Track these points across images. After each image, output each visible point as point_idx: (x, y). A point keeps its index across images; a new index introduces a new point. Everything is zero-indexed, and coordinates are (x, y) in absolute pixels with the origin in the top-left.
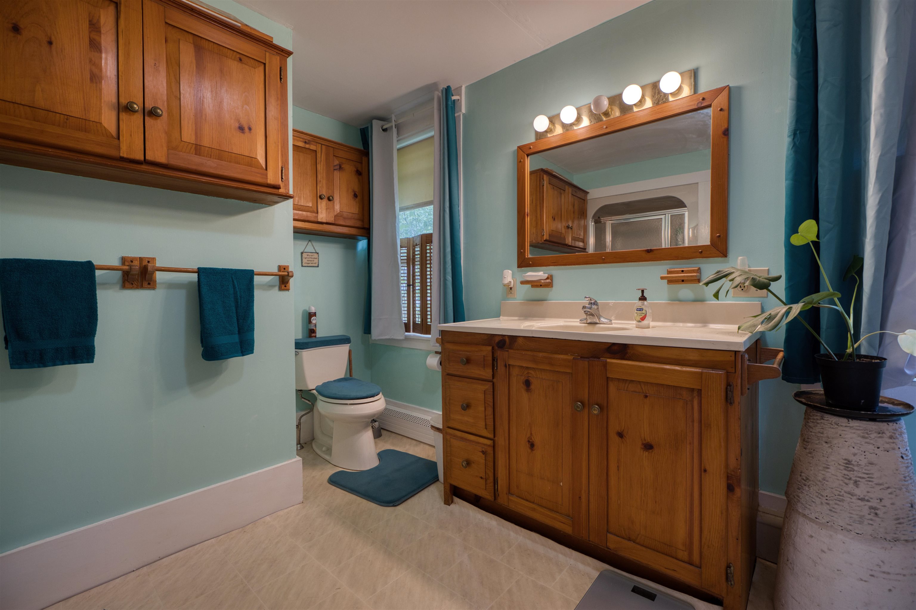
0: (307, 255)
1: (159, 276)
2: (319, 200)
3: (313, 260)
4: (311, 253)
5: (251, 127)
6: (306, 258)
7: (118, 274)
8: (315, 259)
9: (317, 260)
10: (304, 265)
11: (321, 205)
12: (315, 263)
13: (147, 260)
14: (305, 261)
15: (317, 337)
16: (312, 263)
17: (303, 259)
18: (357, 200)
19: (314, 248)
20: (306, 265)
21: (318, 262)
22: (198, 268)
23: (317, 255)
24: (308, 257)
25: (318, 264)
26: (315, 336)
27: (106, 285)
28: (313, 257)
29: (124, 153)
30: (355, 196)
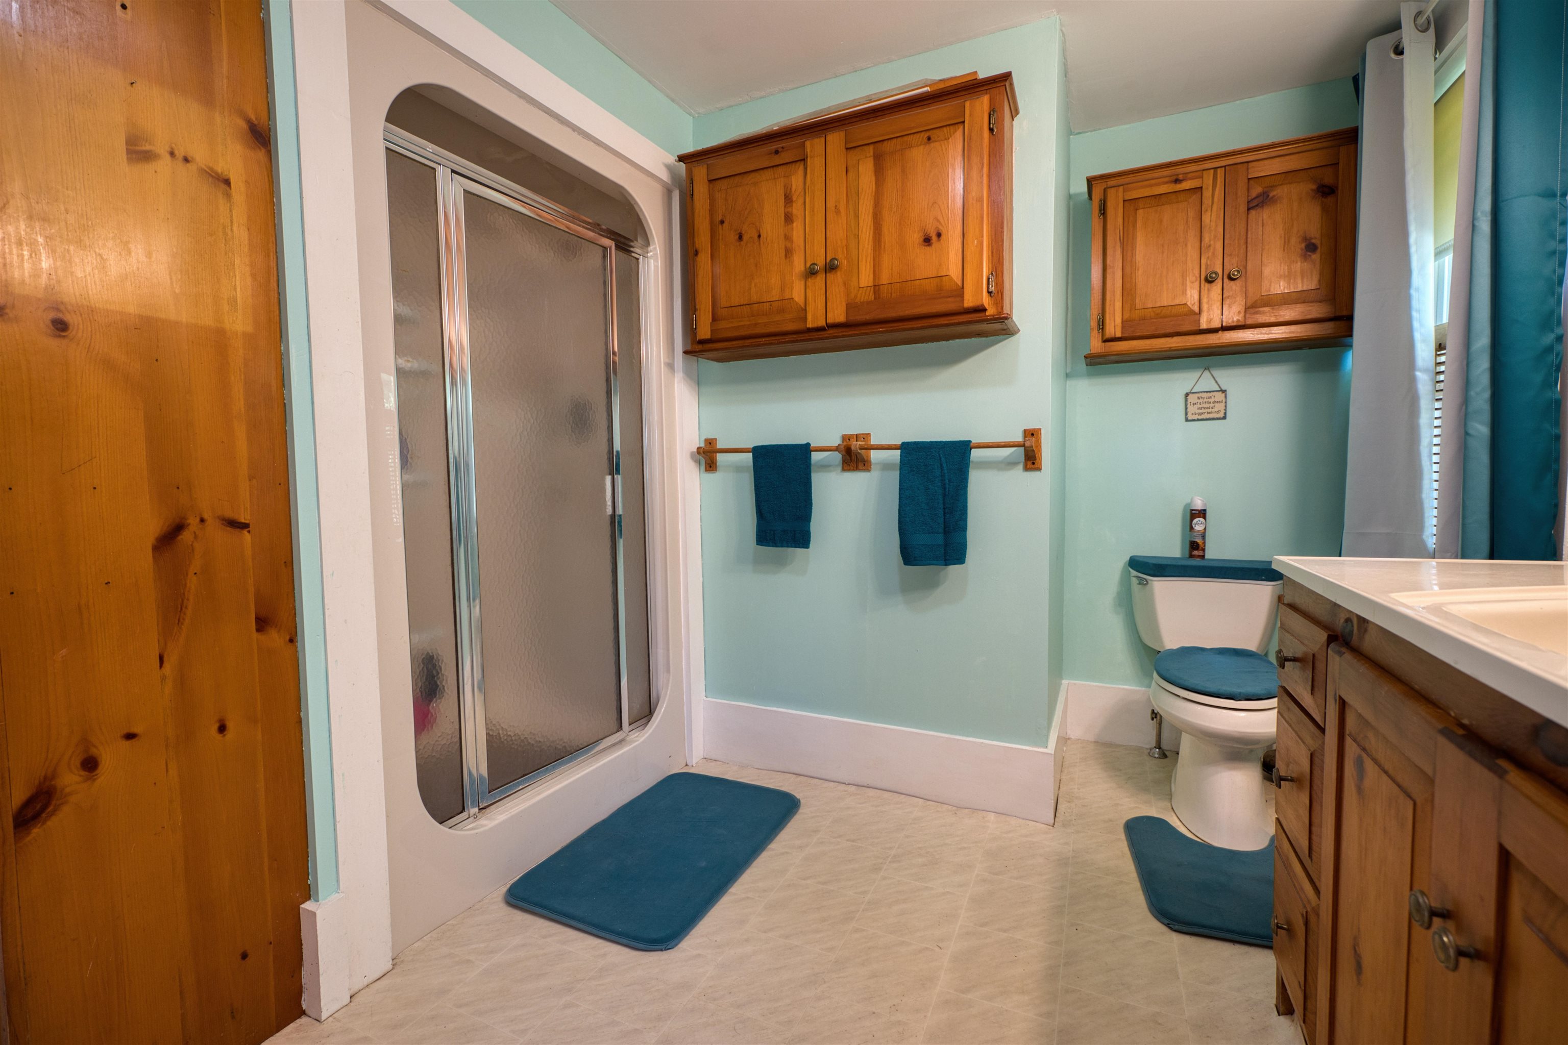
0: (1199, 398)
1: (874, 455)
2: (1205, 286)
3: (1212, 405)
4: (1207, 392)
5: (940, 231)
6: (1194, 404)
7: (837, 457)
8: (1216, 404)
9: (1223, 404)
10: (1189, 418)
11: (1208, 294)
12: (1218, 412)
13: (862, 436)
14: (1191, 409)
15: (1206, 557)
16: (1208, 413)
17: (1188, 406)
18: (1316, 257)
19: (1216, 382)
20: (1196, 417)
21: (1225, 410)
22: (903, 443)
23: (1224, 394)
24: (1201, 401)
25: (1225, 413)
26: (1203, 557)
27: (825, 467)
28: (1212, 400)
29: (810, 325)
30: (1311, 247)
